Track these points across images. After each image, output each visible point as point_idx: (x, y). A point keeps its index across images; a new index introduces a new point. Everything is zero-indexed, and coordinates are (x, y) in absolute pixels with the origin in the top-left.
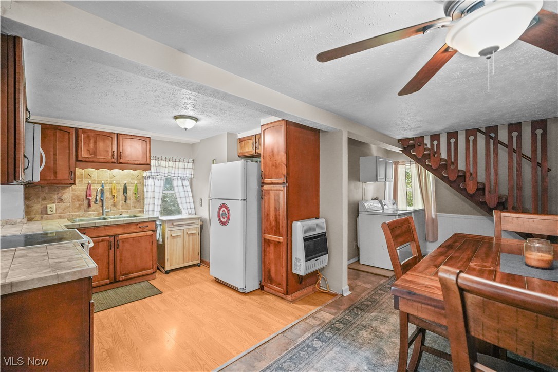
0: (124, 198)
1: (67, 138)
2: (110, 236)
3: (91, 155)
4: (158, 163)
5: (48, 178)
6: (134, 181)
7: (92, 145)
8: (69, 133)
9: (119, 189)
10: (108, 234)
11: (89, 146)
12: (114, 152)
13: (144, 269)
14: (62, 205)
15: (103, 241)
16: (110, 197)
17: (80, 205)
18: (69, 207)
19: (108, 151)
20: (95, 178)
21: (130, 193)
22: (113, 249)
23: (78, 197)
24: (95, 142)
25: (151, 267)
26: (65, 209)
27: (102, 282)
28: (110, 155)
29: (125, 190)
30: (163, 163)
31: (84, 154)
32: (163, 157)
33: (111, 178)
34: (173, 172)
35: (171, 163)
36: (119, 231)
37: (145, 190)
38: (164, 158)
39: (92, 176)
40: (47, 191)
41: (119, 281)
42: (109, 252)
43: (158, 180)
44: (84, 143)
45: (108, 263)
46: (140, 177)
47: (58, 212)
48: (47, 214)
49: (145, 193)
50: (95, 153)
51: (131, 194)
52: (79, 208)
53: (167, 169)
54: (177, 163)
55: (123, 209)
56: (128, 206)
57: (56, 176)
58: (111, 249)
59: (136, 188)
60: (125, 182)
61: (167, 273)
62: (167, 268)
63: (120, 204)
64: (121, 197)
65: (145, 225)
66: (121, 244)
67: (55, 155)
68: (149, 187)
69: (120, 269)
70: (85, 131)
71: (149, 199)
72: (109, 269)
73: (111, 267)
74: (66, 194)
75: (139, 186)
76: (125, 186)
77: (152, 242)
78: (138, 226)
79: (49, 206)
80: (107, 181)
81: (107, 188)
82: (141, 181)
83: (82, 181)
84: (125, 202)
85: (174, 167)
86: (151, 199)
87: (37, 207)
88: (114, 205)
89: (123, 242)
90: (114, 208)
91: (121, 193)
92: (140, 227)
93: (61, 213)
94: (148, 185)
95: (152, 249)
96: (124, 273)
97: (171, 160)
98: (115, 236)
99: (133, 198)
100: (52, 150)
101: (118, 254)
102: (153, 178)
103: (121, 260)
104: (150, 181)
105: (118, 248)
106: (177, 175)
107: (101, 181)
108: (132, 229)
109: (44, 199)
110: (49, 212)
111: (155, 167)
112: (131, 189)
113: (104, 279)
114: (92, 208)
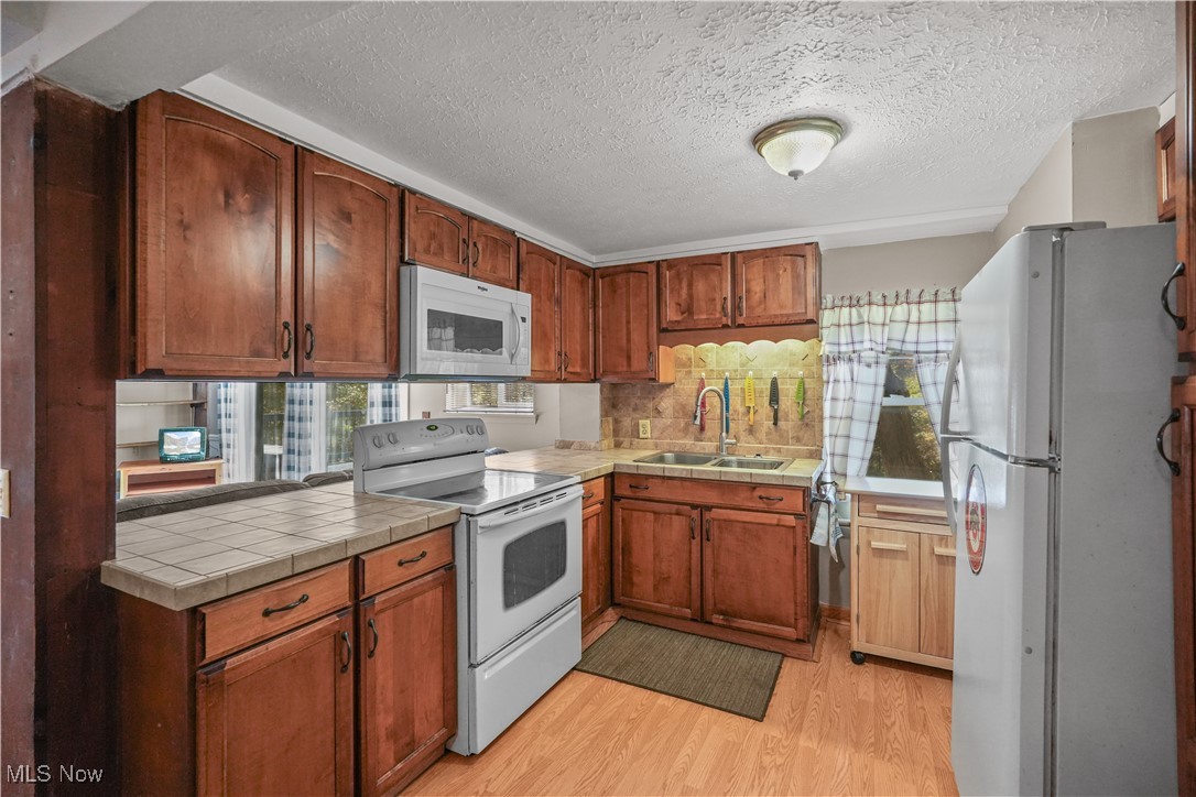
0: (772, 414)
1: (645, 285)
2: (694, 507)
3: (683, 313)
4: (860, 316)
5: (620, 369)
6: (795, 369)
7: (684, 292)
8: (647, 273)
9: (762, 392)
10: (688, 499)
11: (679, 296)
12: (725, 299)
13: (771, 620)
14: (661, 422)
15: (678, 514)
16: (742, 410)
17: (687, 425)
18: (669, 426)
19: (714, 300)
20: (713, 366)
21: (787, 403)
22: (698, 538)
23: (683, 407)
24: (690, 286)
25: (793, 621)
26: (663, 431)
27: (676, 610)
28: (719, 308)
29: (774, 397)
30: (877, 313)
31: (671, 314)
32: (874, 293)
33: (743, 365)
34: (911, 336)
35: (900, 311)
36: (711, 497)
37: (829, 396)
38: (877, 298)
39: (708, 361)
40: (639, 394)
41: (711, 623)
42: (690, 543)
43: (869, 366)
44: (672, 291)
45: (690, 569)
46: (811, 359)
47: (655, 435)
48: (638, 437)
49: (827, 406)
50: (688, 309)
51: (789, 404)
52: (685, 431)
53: (887, 328)
54: (926, 307)
55: (770, 441)
56: (781, 436)
57: (629, 365)
58: (694, 538)
59: (803, 390)
60: (775, 374)
61: (859, 658)
62: (859, 645)
63: (764, 429)
64: (765, 410)
65: (774, 493)
66: (715, 532)
67: (628, 322)
68: (842, 384)
69: (714, 594)
70: (671, 264)
71: (837, 421)
72: (690, 584)
73: (695, 580)
74: (666, 400)
75: (810, 384)
76: (774, 383)
77: (795, 548)
78: (758, 492)
79: (641, 422)
80: (736, 371)
81: (734, 387)
82: (814, 369)
83: (690, 372)
84: (775, 424)
85: (914, 318)
86: (843, 421)
87: (627, 422)
88: (751, 430)
89: (720, 527)
90: (751, 438)
91: (766, 400)
92: (761, 498)
93: (659, 438)
94: (836, 381)
95: (794, 569)
96: (723, 607)
97: (902, 299)
98: (704, 508)
99: (794, 416)
100: (624, 313)
101: (708, 552)
102: (850, 360)
103: (715, 572)
104: (842, 370)
105: (708, 540)
106: (933, 347)
107: (724, 372)
108: (741, 498)
109: (635, 410)
110: (642, 435)
111: (848, 328)
112: (788, 391)
113: (681, 605)
114: (708, 433)
